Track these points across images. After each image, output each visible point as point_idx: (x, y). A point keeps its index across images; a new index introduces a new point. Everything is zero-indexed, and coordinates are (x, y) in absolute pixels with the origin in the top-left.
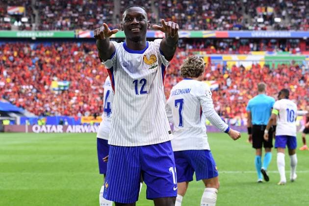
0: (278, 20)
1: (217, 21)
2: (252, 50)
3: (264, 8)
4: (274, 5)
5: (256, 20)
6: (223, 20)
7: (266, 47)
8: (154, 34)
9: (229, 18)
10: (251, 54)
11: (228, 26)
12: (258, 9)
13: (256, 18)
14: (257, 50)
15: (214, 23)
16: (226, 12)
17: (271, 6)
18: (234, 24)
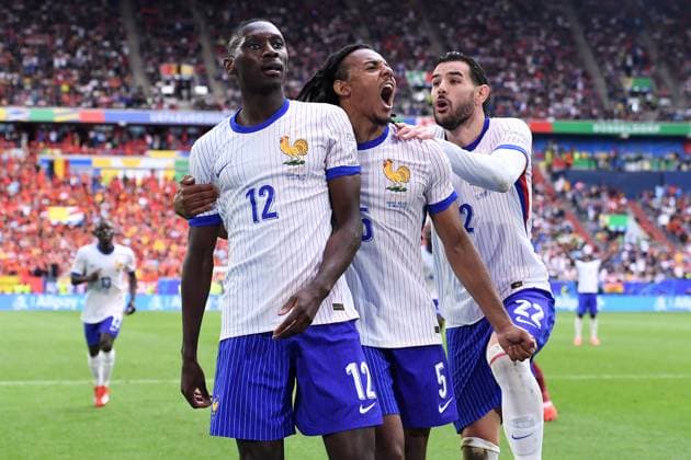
0: (201, 90)
1: (82, 89)
2: (151, 147)
3: (174, 66)
4: (194, 61)
5: (160, 89)
6: (95, 89)
7: (179, 143)
9: (106, 84)
10: (148, 156)
11: (104, 99)
12: (163, 68)
13: (159, 84)
14: (161, 149)
15: (77, 93)
16: (99, 73)
17: (189, 63)
18: (116, 96)
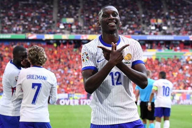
0: (165, 28)
1: (123, 28)
2: (147, 48)
3: (155, 20)
4: (162, 18)
5: (150, 28)
6: (128, 28)
7: (157, 46)
8: (80, 37)
9: (132, 26)
10: (146, 51)
11: (131, 32)
12: (151, 20)
13: (150, 26)
14: (151, 48)
15: (122, 30)
16: (130, 22)
17: (160, 18)
18: (135, 30)
